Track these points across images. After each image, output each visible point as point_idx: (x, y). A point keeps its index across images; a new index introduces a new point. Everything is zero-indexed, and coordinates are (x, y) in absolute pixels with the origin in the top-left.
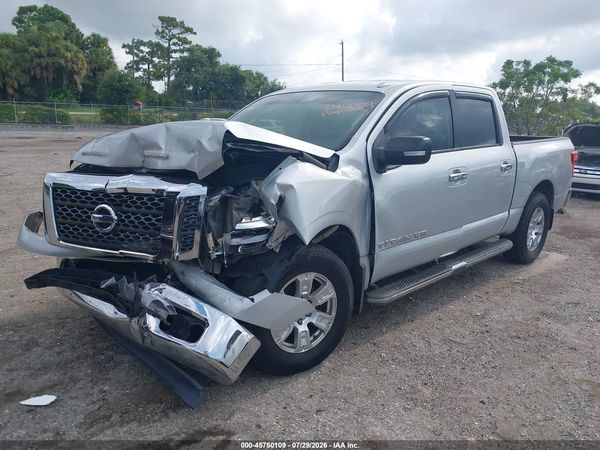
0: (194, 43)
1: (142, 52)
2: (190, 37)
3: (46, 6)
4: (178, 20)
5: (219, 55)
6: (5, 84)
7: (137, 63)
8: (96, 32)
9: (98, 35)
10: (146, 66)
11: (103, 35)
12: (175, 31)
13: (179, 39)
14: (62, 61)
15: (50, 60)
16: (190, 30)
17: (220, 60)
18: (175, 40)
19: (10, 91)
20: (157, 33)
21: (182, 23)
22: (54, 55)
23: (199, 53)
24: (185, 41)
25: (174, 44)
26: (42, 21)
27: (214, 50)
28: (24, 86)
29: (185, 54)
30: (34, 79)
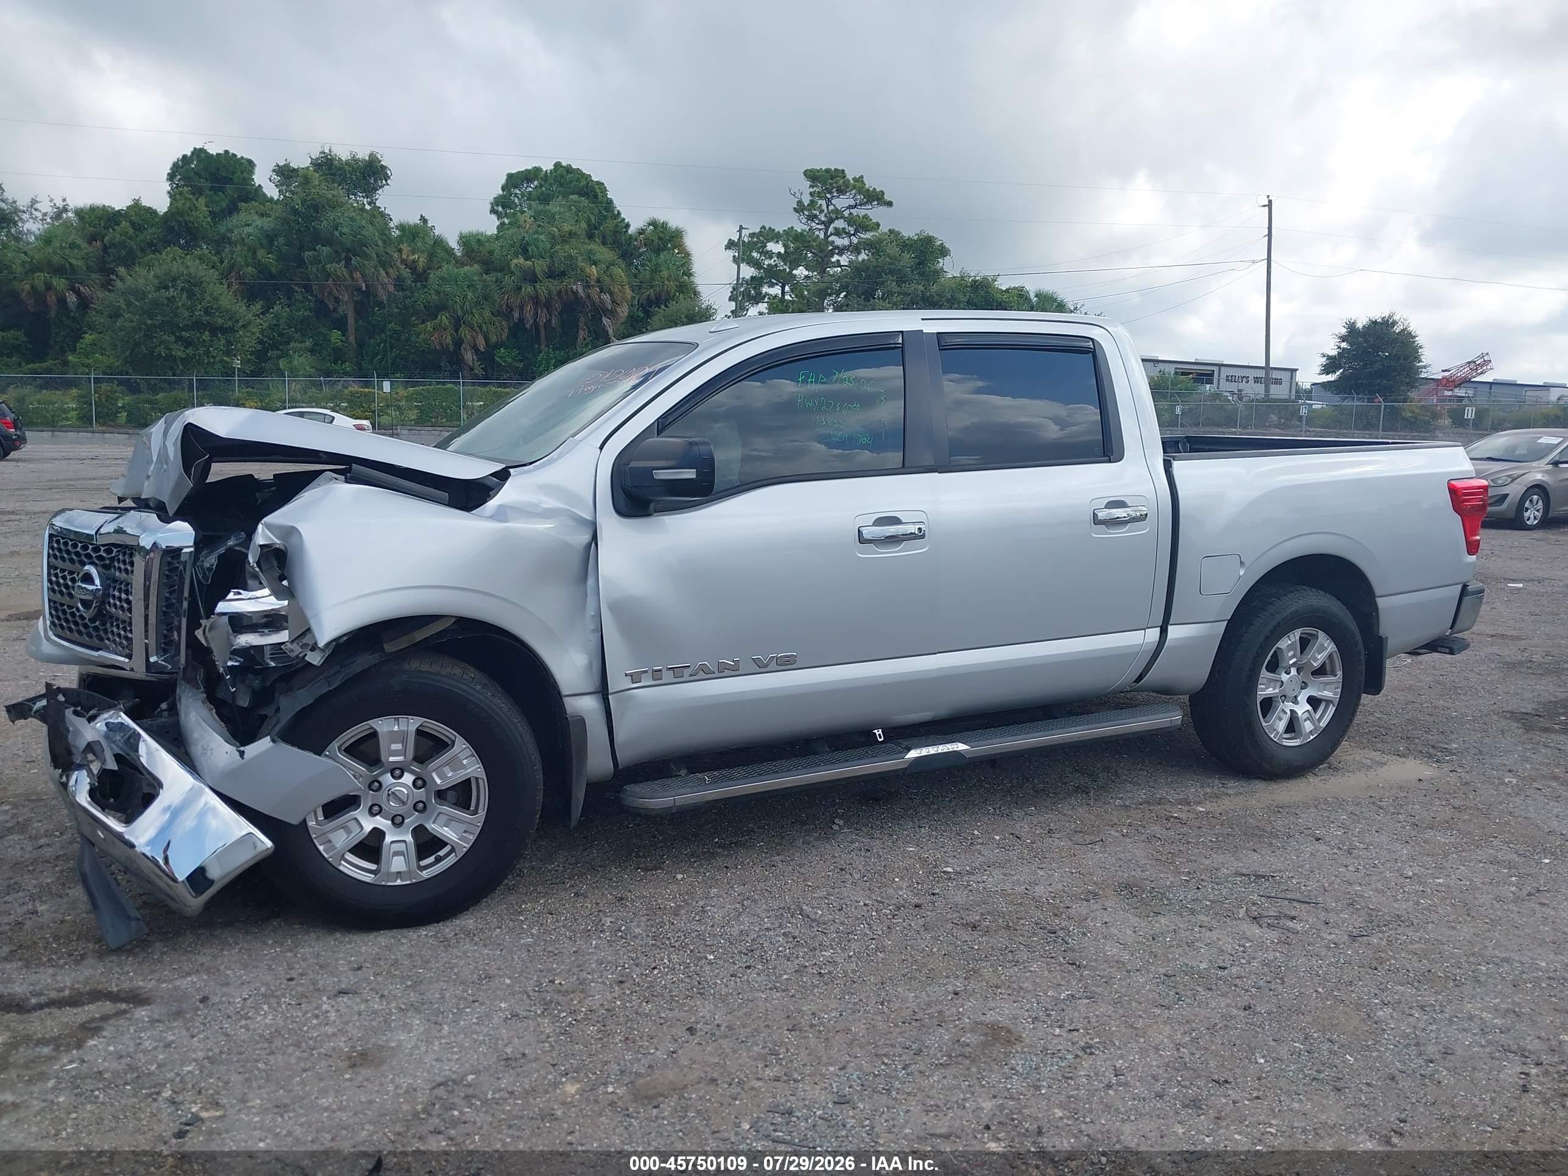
0: (884, 229)
1: (770, 255)
2: (875, 213)
3: (558, 165)
4: (850, 177)
5: (944, 252)
6: (458, 343)
7: (756, 282)
8: (661, 218)
9: (664, 225)
10: (776, 291)
11: (674, 222)
12: (841, 202)
13: (850, 221)
14: (579, 288)
15: (555, 286)
16: (876, 197)
17: (945, 263)
18: (840, 224)
19: (469, 356)
20: (800, 208)
21: (860, 180)
22: (563, 274)
23: (893, 250)
24: (863, 225)
25: (838, 233)
26: (545, 199)
27: (929, 240)
28: (497, 346)
29: (863, 256)
30: (518, 328)
